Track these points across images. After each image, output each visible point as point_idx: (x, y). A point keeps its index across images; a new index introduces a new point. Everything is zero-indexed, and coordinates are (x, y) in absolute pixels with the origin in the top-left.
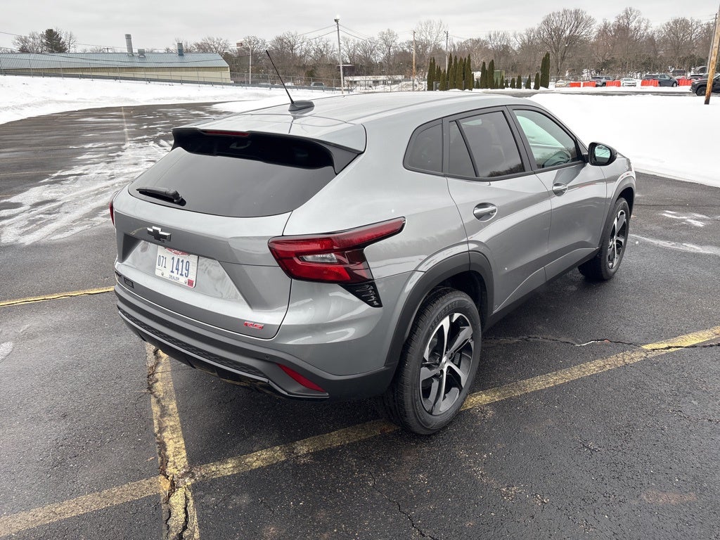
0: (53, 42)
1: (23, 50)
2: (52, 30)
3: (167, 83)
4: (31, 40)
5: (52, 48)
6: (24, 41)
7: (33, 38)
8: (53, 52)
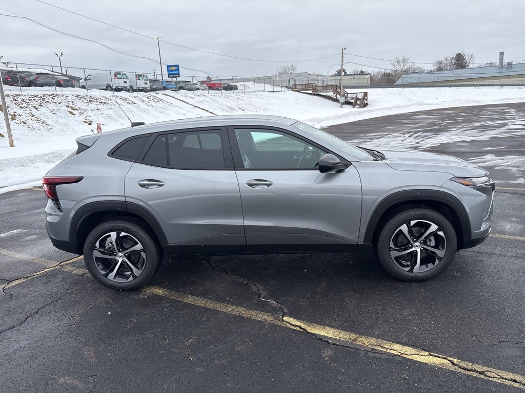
0: (460, 62)
1: (440, 69)
2: (460, 54)
3: (517, 87)
4: (445, 62)
5: (457, 66)
6: (440, 63)
7: (446, 61)
8: (457, 69)
